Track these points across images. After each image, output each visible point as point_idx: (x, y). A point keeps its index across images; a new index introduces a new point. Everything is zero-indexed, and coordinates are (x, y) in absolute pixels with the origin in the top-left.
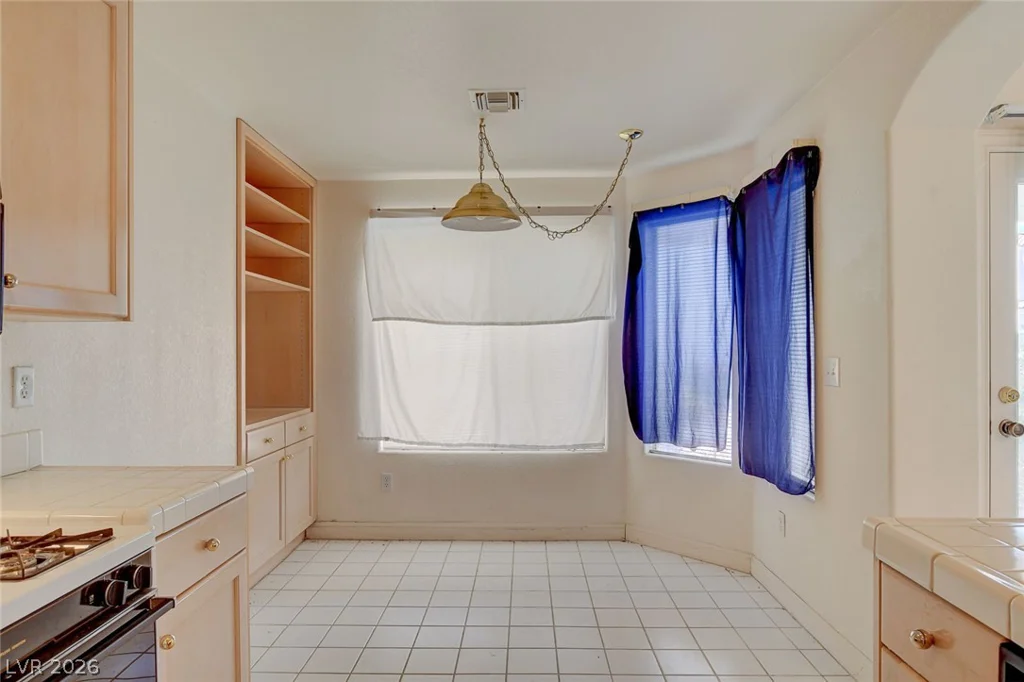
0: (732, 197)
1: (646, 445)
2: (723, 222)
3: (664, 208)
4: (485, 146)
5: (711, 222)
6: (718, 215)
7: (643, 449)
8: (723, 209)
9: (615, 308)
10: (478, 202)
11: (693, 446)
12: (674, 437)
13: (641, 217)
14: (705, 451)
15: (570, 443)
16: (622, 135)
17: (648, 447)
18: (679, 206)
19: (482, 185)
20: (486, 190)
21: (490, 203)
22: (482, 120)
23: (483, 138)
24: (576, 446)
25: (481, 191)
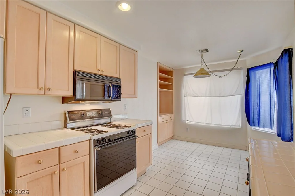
0: (274, 62)
1: (252, 127)
2: (272, 69)
3: (256, 67)
4: (203, 60)
5: (269, 69)
6: (271, 67)
7: (251, 128)
8: (272, 66)
9: (243, 92)
10: (201, 72)
11: (264, 128)
12: (259, 125)
13: (250, 70)
14: (268, 130)
15: (230, 125)
16: (238, 52)
17: (253, 128)
18: (259, 66)
19: (202, 68)
20: (203, 69)
21: (204, 72)
22: (202, 55)
23: (202, 58)
24: (232, 126)
25: (202, 70)
